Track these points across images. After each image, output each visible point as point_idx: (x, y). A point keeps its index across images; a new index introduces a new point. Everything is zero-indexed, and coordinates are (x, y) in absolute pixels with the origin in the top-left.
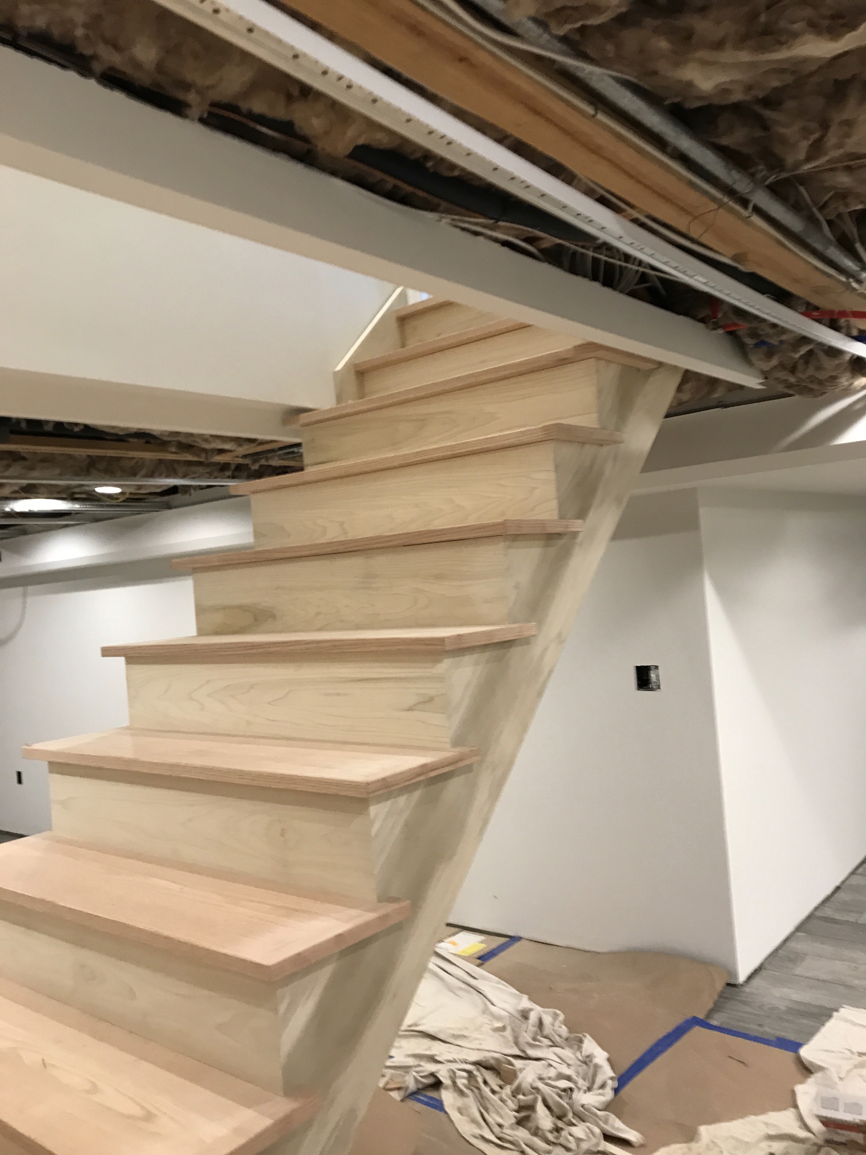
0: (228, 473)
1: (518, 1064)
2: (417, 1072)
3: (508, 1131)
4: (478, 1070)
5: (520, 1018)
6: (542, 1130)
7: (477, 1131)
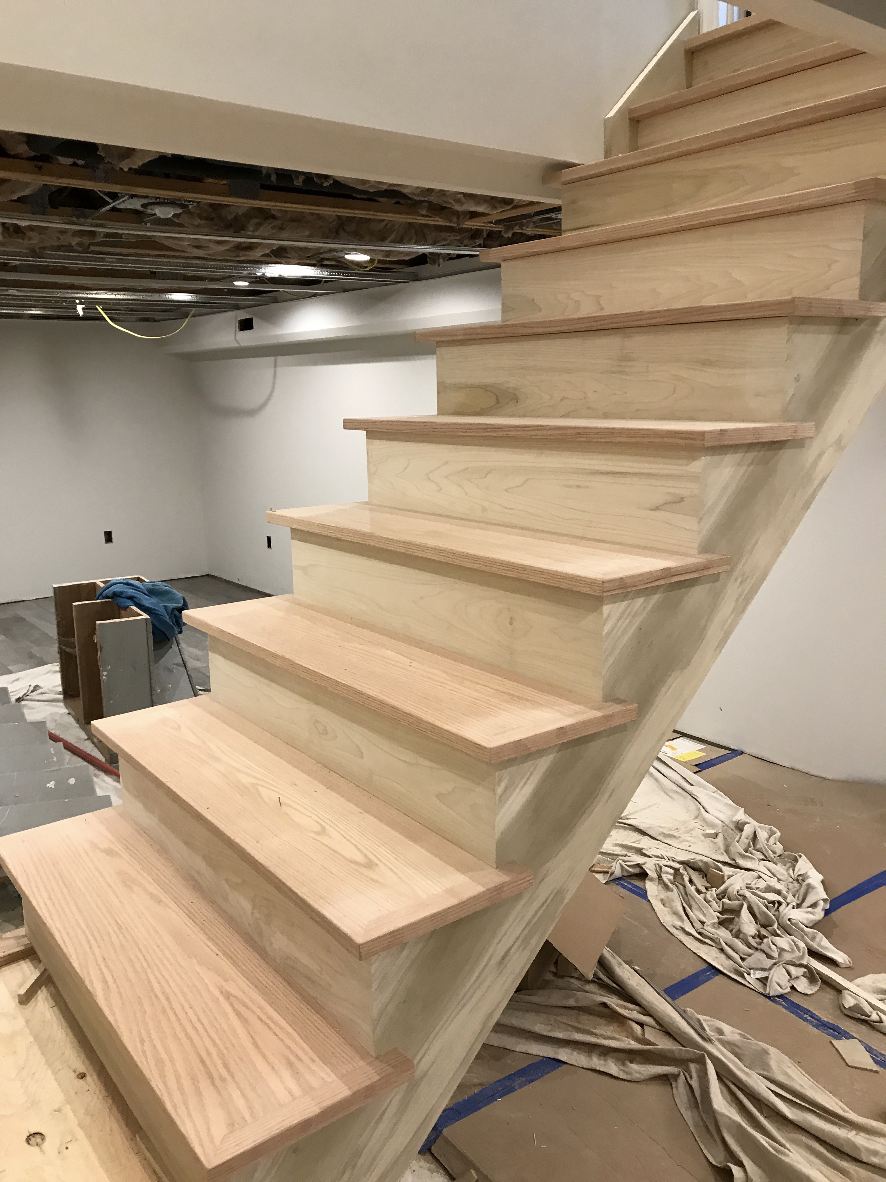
0: (480, 241)
1: (727, 871)
2: (624, 861)
3: (709, 929)
4: (685, 869)
5: (733, 828)
6: (745, 934)
7: (679, 924)
